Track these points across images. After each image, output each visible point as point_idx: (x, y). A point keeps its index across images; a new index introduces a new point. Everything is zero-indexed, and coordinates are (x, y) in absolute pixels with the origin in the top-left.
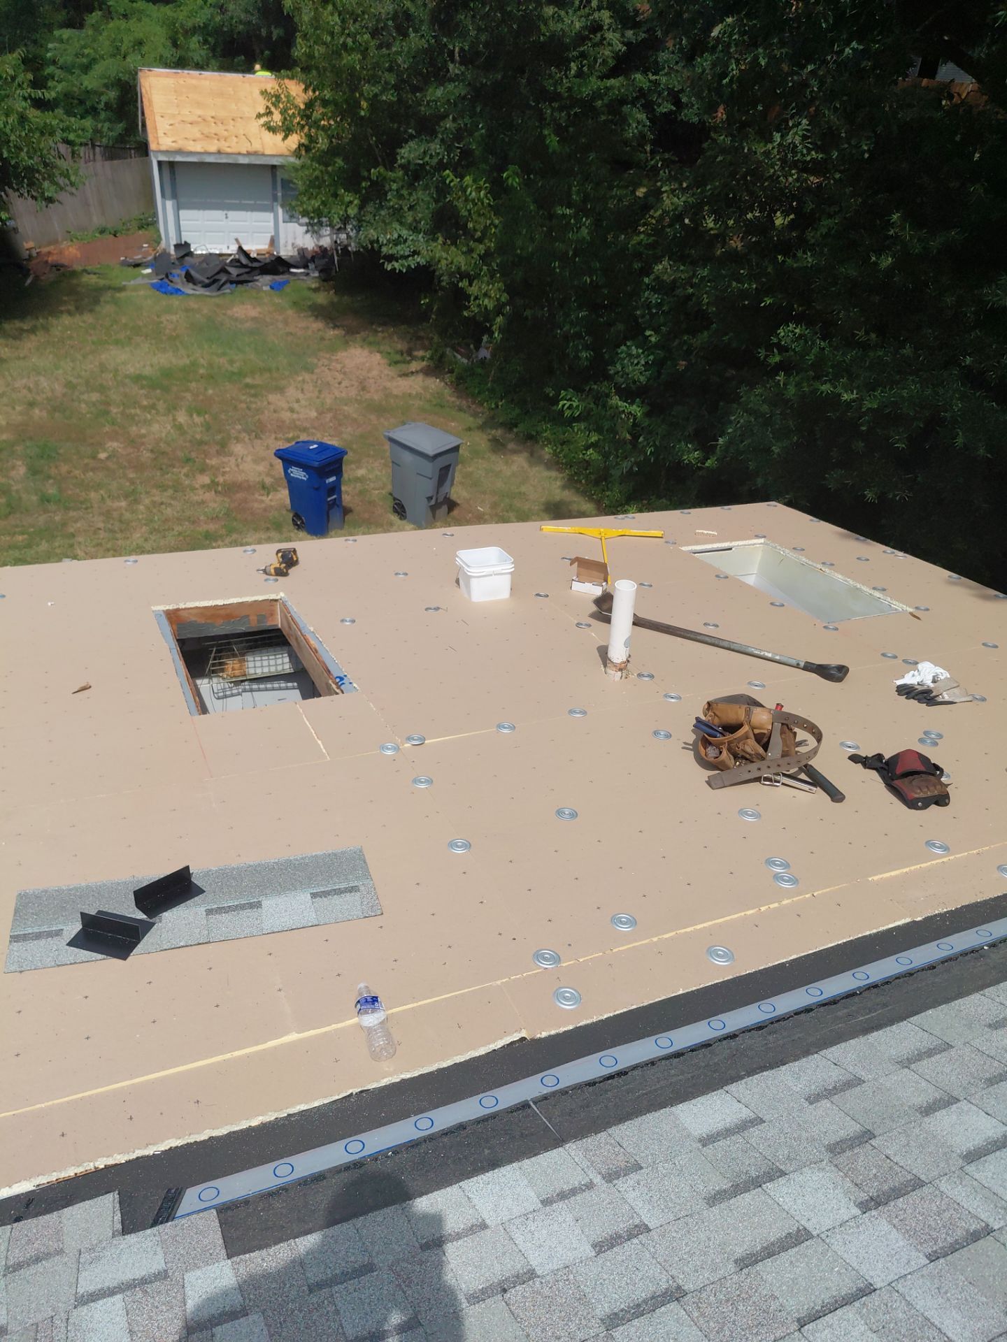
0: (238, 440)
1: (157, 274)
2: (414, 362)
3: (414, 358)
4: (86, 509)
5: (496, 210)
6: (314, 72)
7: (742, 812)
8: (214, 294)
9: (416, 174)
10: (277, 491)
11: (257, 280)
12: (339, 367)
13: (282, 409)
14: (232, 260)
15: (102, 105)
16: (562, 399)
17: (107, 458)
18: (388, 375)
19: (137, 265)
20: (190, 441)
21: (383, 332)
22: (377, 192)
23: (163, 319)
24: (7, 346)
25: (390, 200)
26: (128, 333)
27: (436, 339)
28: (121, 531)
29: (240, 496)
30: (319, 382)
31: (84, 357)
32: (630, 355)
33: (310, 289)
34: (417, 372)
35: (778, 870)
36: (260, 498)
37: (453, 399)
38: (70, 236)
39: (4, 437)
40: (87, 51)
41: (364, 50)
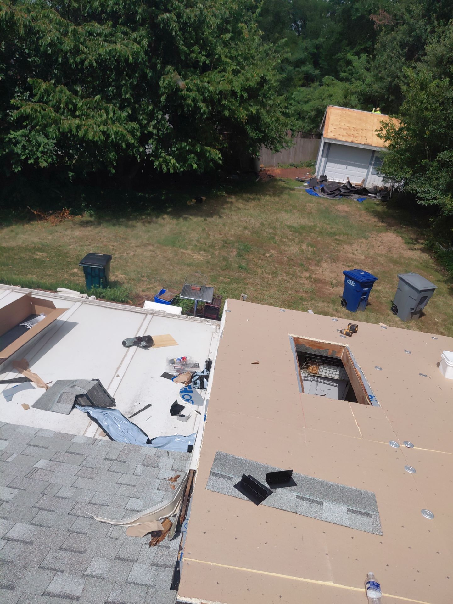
0: (326, 261)
1: (309, 186)
2: (417, 245)
3: (418, 243)
4: (255, 275)
6: (408, 117)
8: (332, 198)
9: (443, 165)
10: (337, 287)
11: (352, 196)
13: (349, 252)
14: (343, 186)
15: (307, 117)
17: (269, 257)
18: (403, 248)
19: (302, 181)
20: (305, 257)
21: (405, 228)
22: (423, 170)
23: (307, 205)
24: (242, 203)
25: (428, 174)
26: (291, 208)
27: (431, 236)
28: (266, 287)
29: (320, 285)
30: (369, 244)
31: (271, 214)
33: (375, 204)
34: (418, 249)
36: (329, 288)
37: (434, 265)
38: (278, 165)
39: (232, 239)
40: (308, 96)
41: (434, 110)
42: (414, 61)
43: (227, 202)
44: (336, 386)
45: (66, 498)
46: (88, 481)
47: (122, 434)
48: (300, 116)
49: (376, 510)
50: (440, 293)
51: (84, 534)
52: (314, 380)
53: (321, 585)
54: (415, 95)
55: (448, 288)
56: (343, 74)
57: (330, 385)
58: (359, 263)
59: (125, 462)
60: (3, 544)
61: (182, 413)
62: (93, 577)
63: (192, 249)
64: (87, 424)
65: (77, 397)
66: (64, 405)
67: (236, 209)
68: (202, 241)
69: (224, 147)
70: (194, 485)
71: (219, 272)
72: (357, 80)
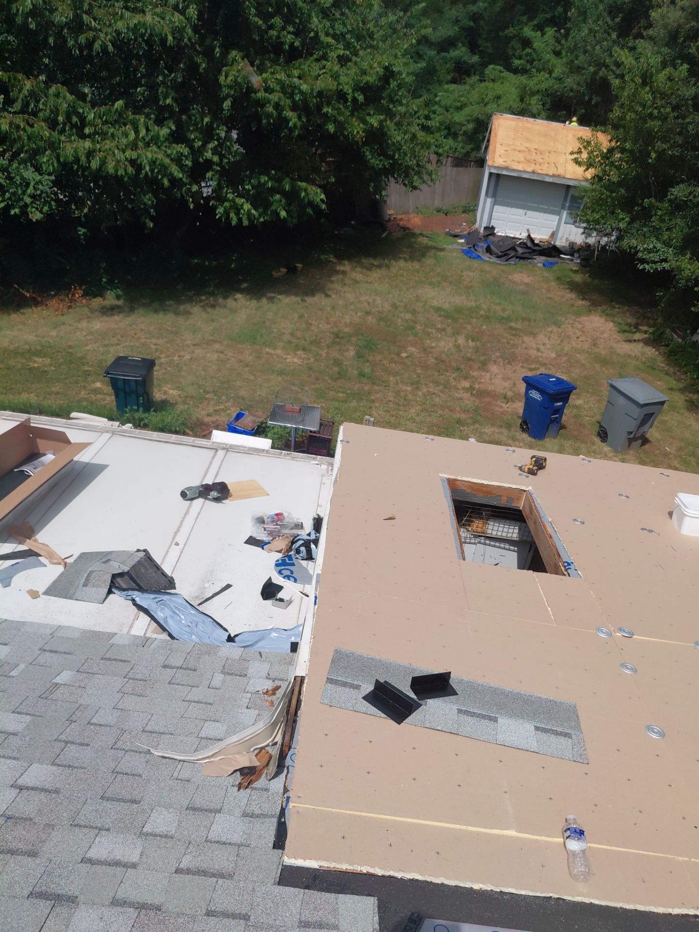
0: (495, 362)
1: (468, 244)
2: (638, 333)
3: (639, 331)
4: (385, 386)
6: (622, 130)
8: (503, 263)
9: (678, 206)
10: (514, 402)
11: (535, 259)
12: (580, 326)
13: (532, 348)
14: (521, 243)
15: (461, 132)
17: (406, 357)
18: (616, 339)
19: (456, 236)
20: (463, 357)
21: (619, 308)
22: (646, 215)
23: (464, 274)
24: (361, 273)
25: (654, 221)
26: (440, 279)
27: (660, 320)
28: (404, 406)
29: (486, 400)
30: (563, 334)
31: (408, 290)
33: (572, 270)
34: (639, 340)
36: (501, 404)
37: (663, 365)
38: (417, 210)
39: (346, 330)
40: (462, 99)
41: (664, 119)
42: (631, 37)
43: (337, 272)
44: (514, 551)
45: (106, 726)
46: (139, 699)
47: (187, 629)
48: (450, 131)
49: (578, 727)
50: (673, 408)
51: (137, 775)
52: (480, 543)
53: (498, 836)
54: (634, 95)
55: (686, 401)
56: (517, 62)
57: (504, 549)
58: (547, 365)
59: (195, 670)
60: (14, 795)
61: (280, 595)
62: (155, 835)
63: (284, 348)
64: (132, 617)
65: (114, 576)
66: (94, 589)
67: (351, 282)
68: (299, 334)
69: (328, 183)
70: (303, 698)
71: (328, 383)
72: (539, 71)
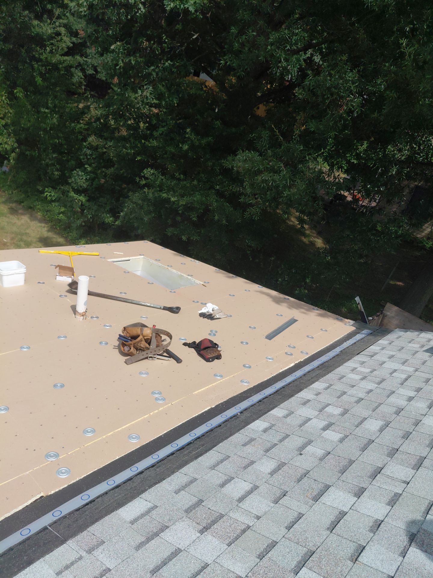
5: (11, 106)
7: (141, 373)
16: (46, 192)
32: (78, 175)
35: (157, 396)
